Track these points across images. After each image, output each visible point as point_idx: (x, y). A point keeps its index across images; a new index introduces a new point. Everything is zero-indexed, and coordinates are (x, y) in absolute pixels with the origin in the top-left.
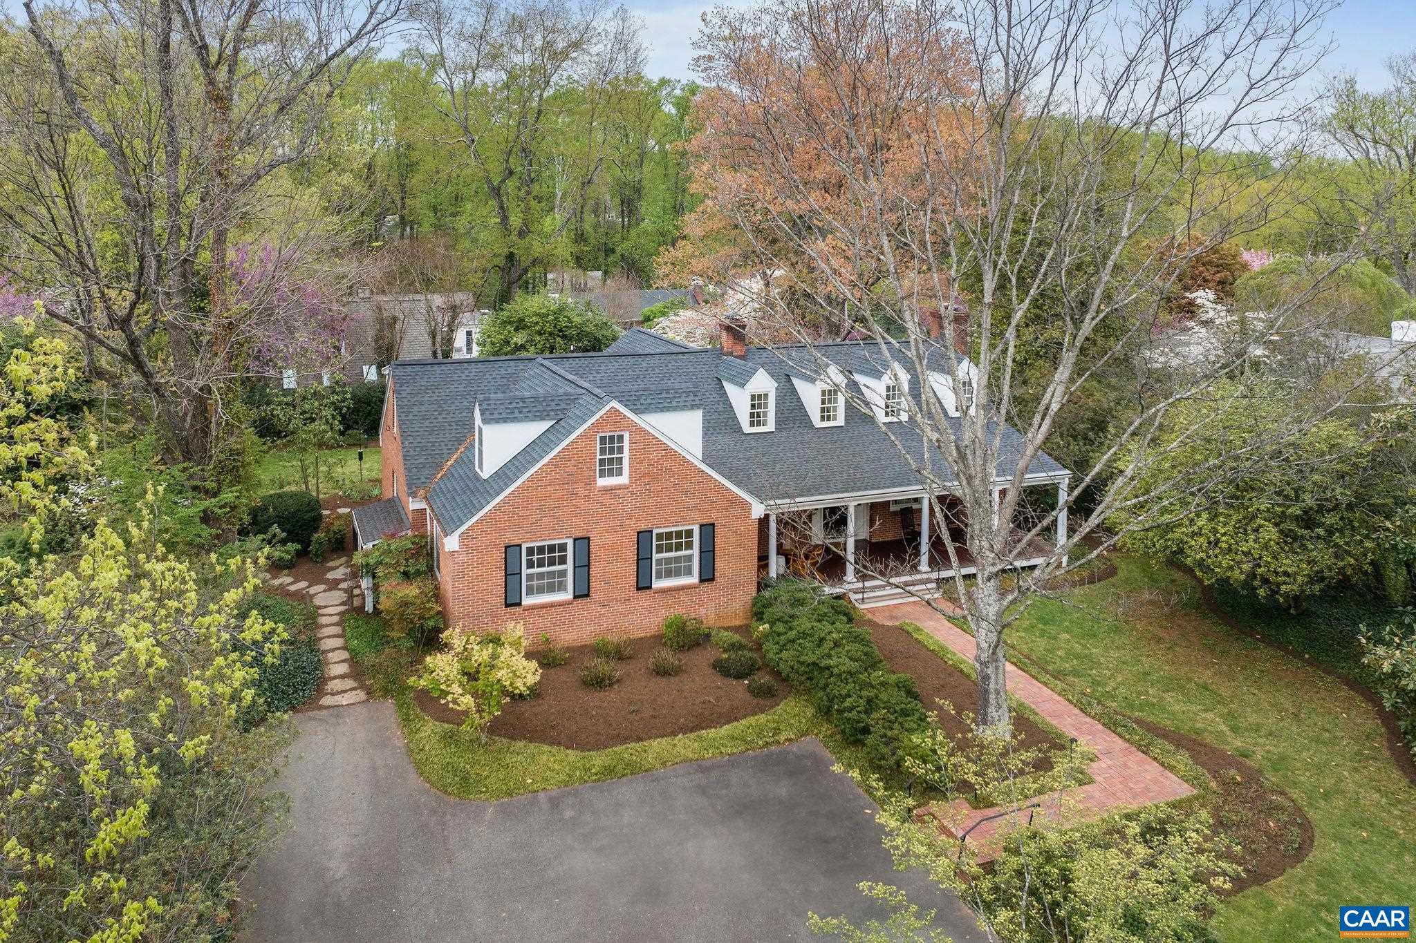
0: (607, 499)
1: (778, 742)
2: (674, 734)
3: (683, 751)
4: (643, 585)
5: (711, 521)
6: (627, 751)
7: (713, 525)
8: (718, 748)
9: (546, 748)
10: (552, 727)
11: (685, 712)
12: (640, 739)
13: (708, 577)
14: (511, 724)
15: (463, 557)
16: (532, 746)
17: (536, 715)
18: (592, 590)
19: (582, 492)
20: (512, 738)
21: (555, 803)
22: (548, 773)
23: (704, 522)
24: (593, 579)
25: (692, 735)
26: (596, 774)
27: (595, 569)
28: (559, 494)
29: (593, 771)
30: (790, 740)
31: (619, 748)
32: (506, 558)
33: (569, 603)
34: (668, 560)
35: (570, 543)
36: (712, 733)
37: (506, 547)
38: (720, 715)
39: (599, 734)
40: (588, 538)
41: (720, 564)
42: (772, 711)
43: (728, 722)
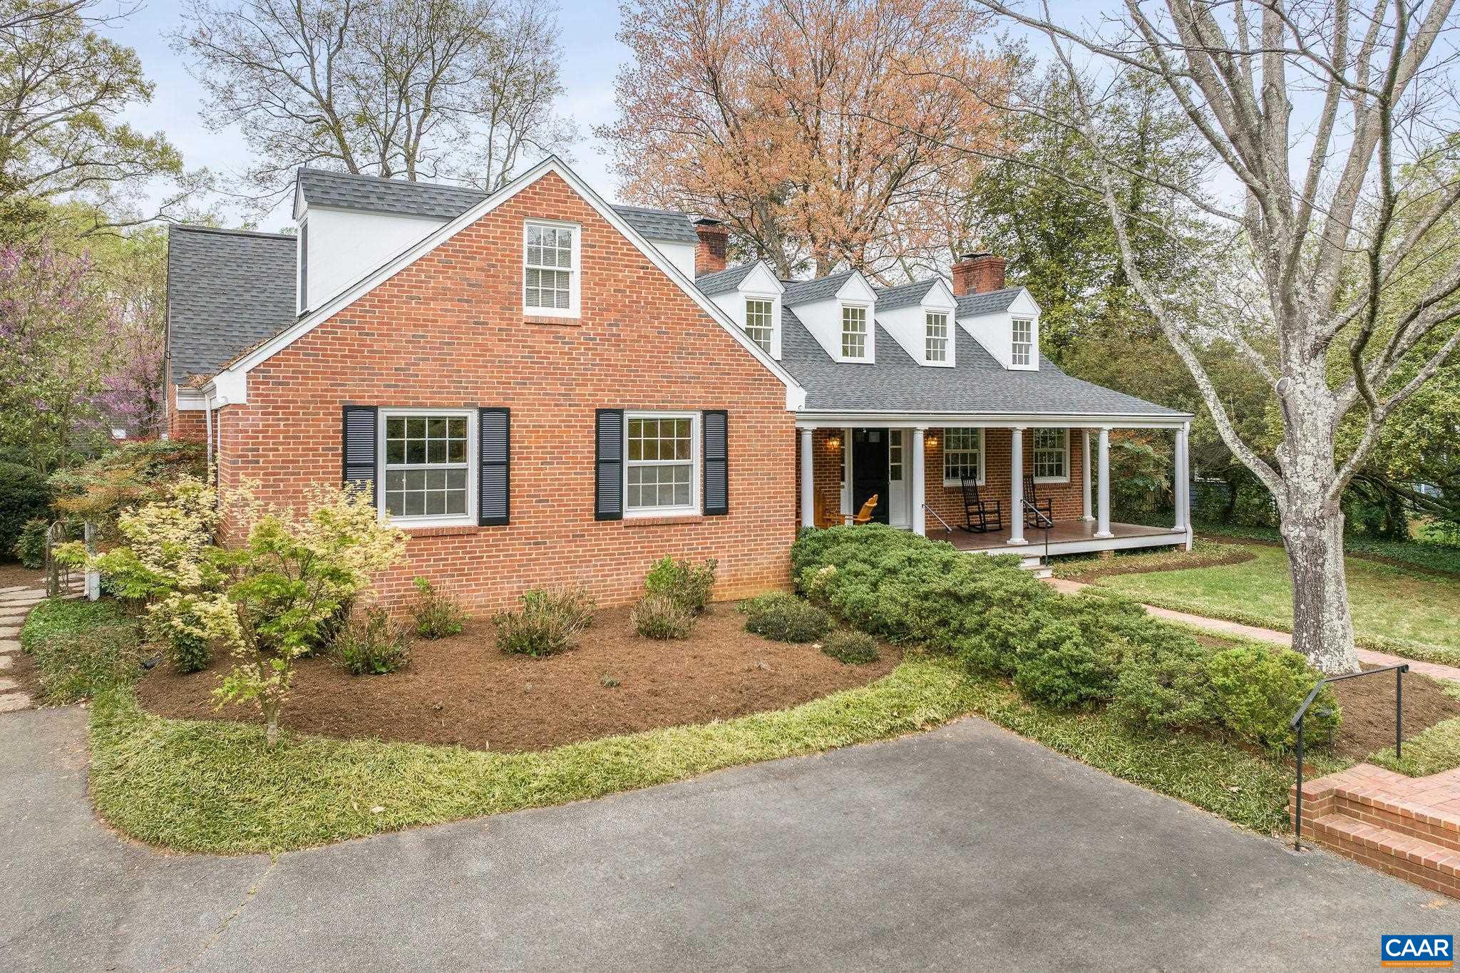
0: (540, 341)
1: (912, 727)
2: (702, 720)
3: (726, 746)
4: (606, 513)
5: (721, 407)
6: (608, 748)
7: (724, 413)
8: (797, 739)
9: (421, 749)
10: (437, 712)
11: (714, 685)
12: (631, 730)
13: (717, 507)
14: (342, 711)
15: (255, 420)
16: (389, 747)
17: (401, 694)
18: (515, 512)
19: (495, 323)
20: (343, 736)
21: (441, 850)
22: (425, 793)
23: (711, 407)
24: (515, 491)
25: (740, 721)
26: (541, 790)
27: (521, 472)
28: (451, 320)
29: (535, 784)
30: (934, 722)
31: (586, 746)
32: (345, 431)
33: (470, 533)
34: (649, 474)
35: (473, 418)
36: (778, 716)
37: (347, 409)
38: (786, 690)
39: (542, 722)
40: (507, 411)
41: (736, 484)
42: (882, 681)
43: (803, 700)
